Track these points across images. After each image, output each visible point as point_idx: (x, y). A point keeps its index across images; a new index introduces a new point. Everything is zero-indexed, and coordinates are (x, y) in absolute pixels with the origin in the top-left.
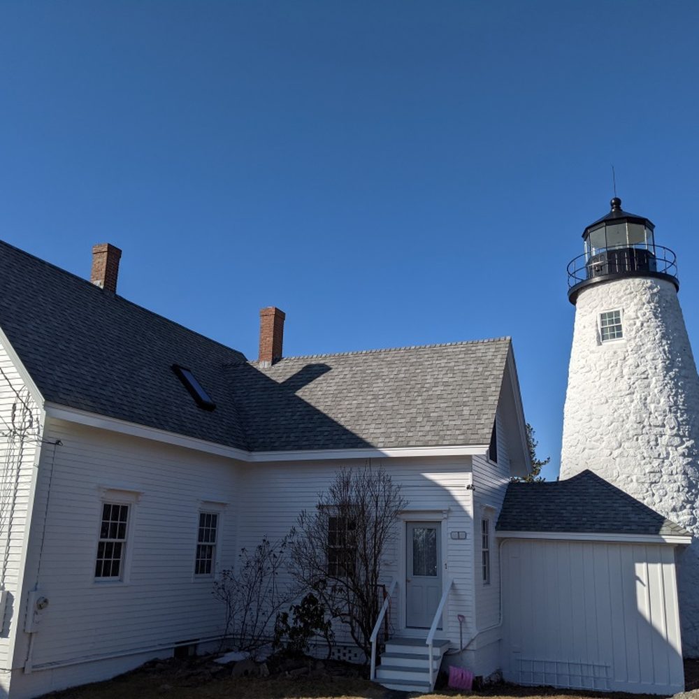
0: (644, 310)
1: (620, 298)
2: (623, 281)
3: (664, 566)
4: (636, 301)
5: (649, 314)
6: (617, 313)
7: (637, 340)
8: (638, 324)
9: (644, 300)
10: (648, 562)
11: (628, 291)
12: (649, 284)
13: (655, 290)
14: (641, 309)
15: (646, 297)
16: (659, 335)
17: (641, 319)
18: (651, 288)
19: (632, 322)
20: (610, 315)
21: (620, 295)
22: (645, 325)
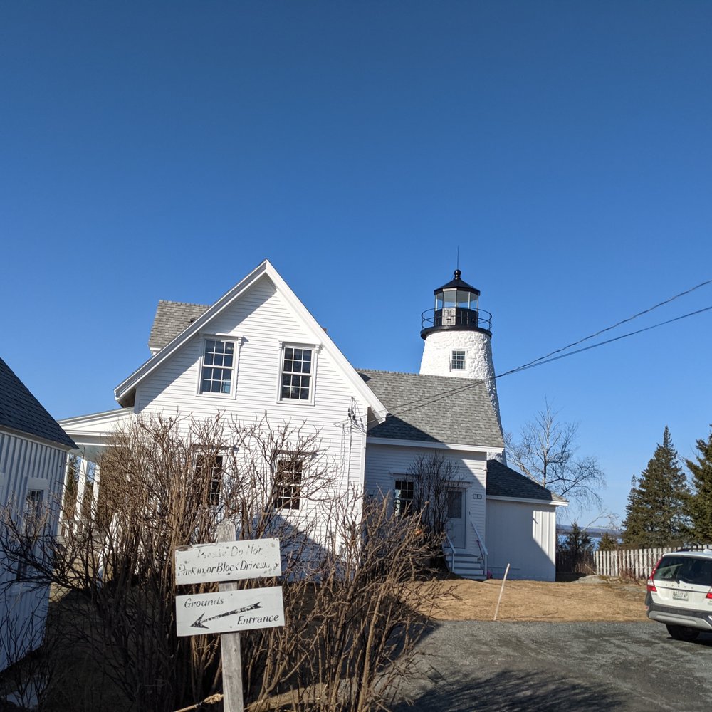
0: (479, 354)
1: (466, 343)
2: (468, 332)
3: (544, 512)
4: (475, 347)
5: (482, 357)
6: (463, 353)
7: (475, 373)
8: (476, 363)
9: (480, 348)
10: (543, 511)
11: (471, 340)
12: (482, 337)
13: (485, 342)
14: (478, 353)
15: (481, 346)
16: (486, 372)
17: (478, 359)
18: (483, 340)
19: (472, 360)
20: (459, 353)
21: (466, 341)
22: (480, 364)
